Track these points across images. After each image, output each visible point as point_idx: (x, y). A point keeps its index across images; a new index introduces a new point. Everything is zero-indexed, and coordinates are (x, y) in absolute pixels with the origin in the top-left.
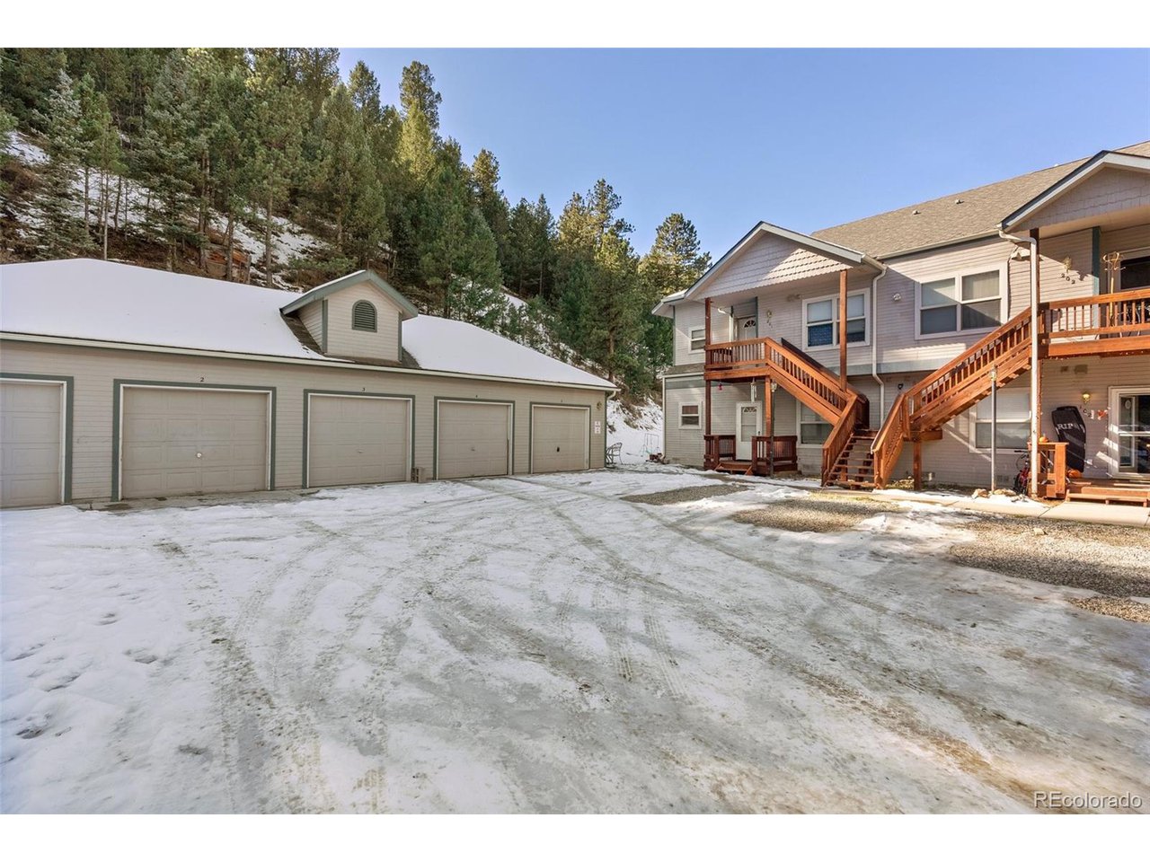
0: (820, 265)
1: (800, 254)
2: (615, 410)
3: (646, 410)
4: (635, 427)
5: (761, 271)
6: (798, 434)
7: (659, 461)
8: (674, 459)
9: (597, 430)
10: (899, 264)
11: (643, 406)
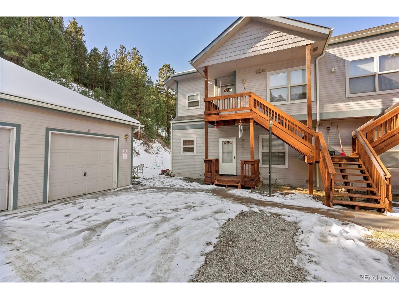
0: (291, 41)
1: (275, 34)
2: (140, 144)
3: (154, 145)
4: (150, 153)
5: (248, 47)
6: (260, 158)
7: (167, 174)
8: (178, 173)
9: (125, 156)
10: (334, 49)
11: (153, 143)
